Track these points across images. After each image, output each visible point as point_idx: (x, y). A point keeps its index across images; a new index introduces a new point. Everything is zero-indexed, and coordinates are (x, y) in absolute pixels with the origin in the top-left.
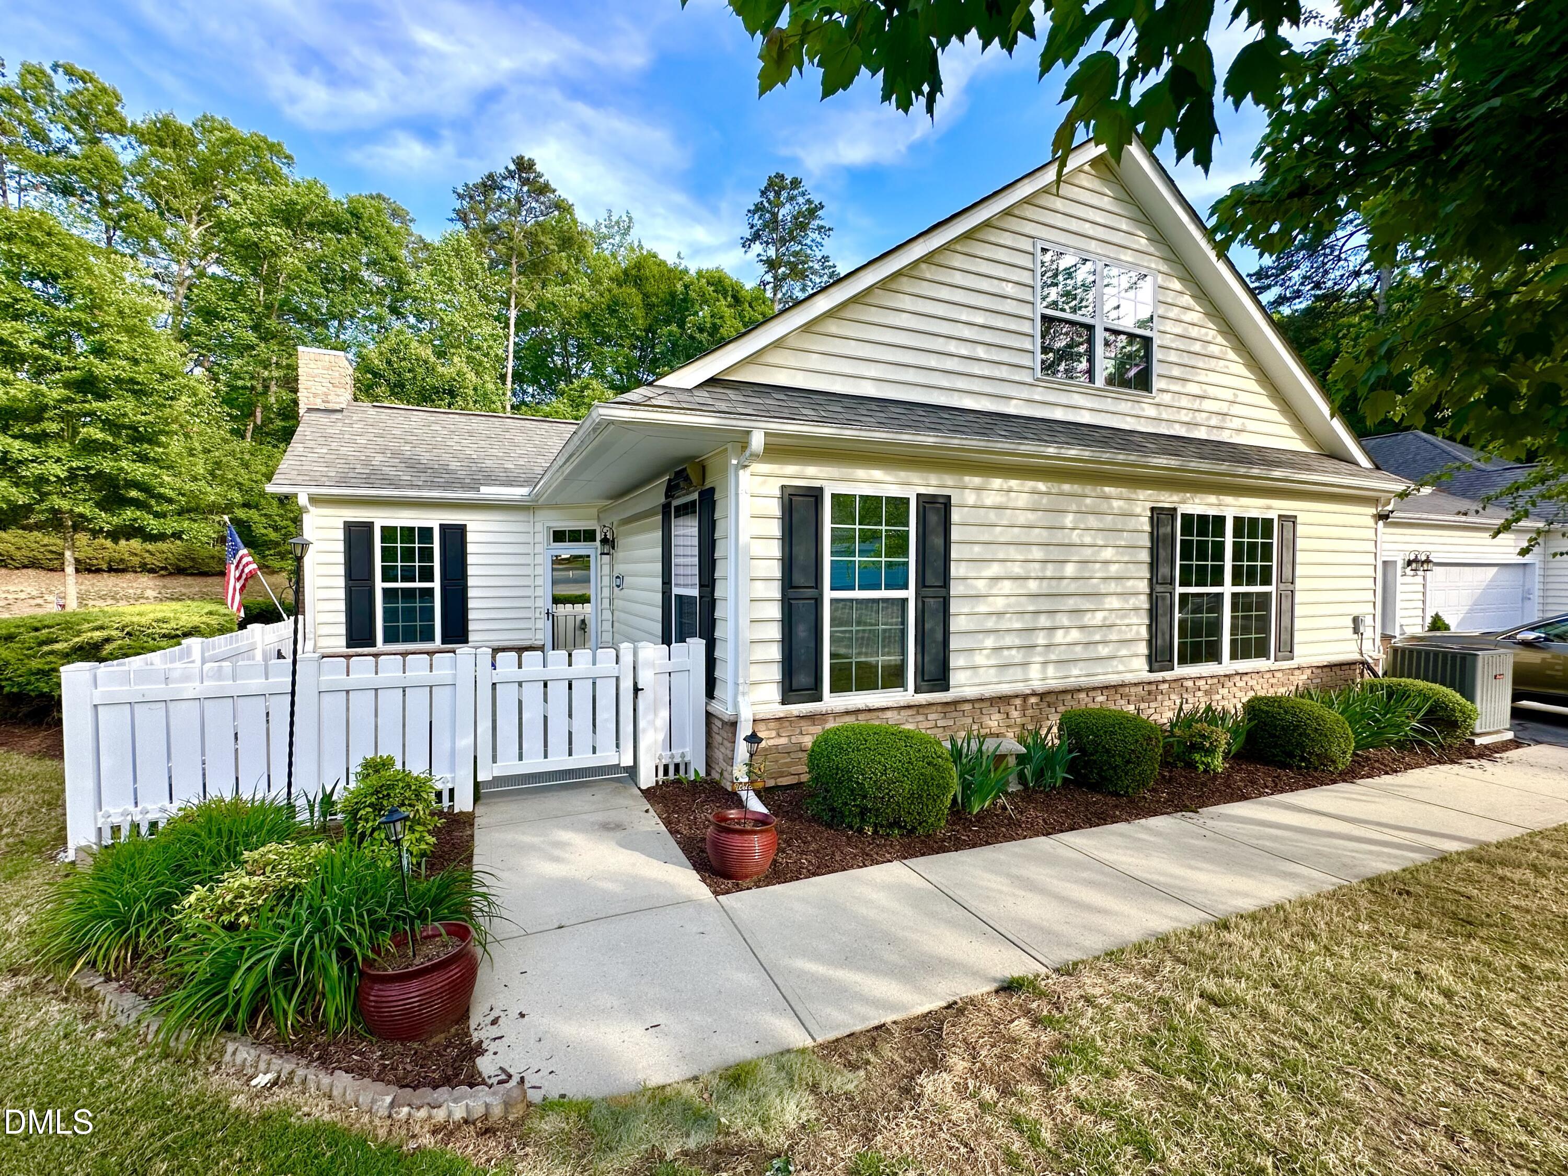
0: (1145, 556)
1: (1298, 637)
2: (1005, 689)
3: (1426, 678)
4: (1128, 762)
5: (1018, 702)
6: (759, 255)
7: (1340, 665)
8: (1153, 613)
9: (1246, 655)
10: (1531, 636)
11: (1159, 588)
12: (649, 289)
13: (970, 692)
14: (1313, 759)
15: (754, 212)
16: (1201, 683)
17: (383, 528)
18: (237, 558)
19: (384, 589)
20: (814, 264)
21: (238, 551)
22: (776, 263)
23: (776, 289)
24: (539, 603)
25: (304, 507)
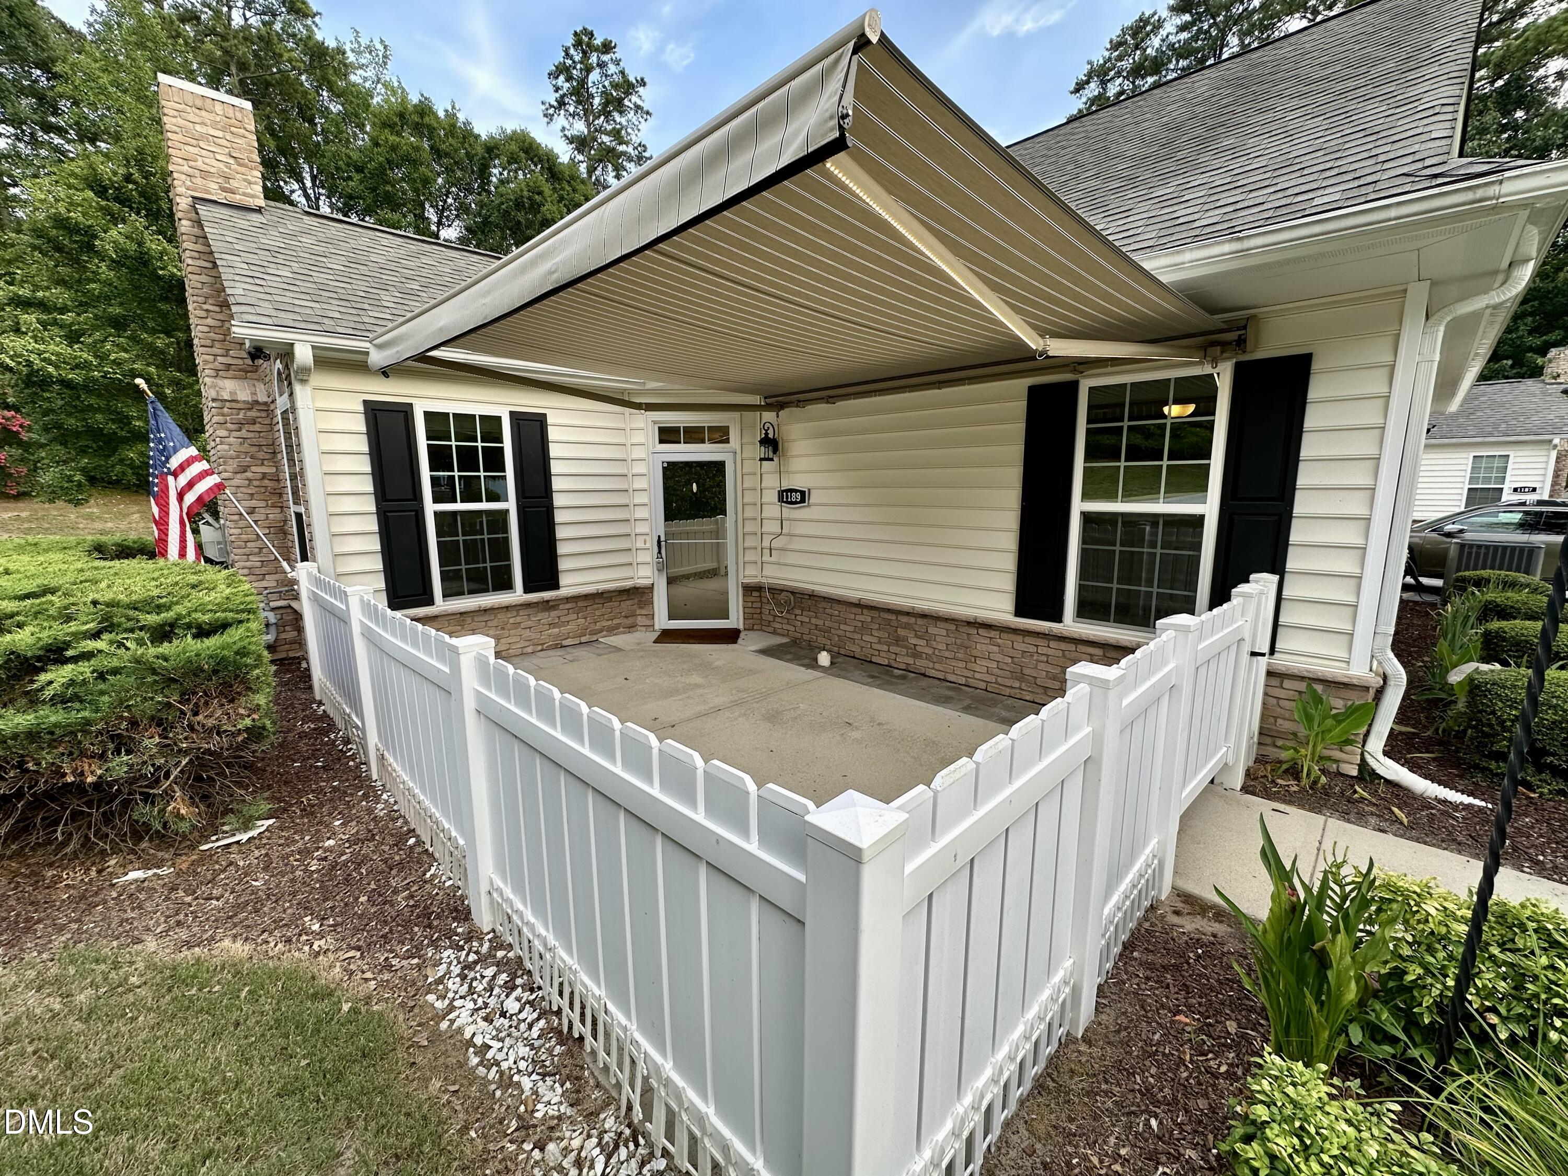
15: (557, 73)
17: (427, 414)
18: (174, 463)
19: (436, 514)
20: (630, 149)
21: (176, 451)
22: (588, 139)
23: (591, 170)
24: (642, 528)
25: (305, 370)
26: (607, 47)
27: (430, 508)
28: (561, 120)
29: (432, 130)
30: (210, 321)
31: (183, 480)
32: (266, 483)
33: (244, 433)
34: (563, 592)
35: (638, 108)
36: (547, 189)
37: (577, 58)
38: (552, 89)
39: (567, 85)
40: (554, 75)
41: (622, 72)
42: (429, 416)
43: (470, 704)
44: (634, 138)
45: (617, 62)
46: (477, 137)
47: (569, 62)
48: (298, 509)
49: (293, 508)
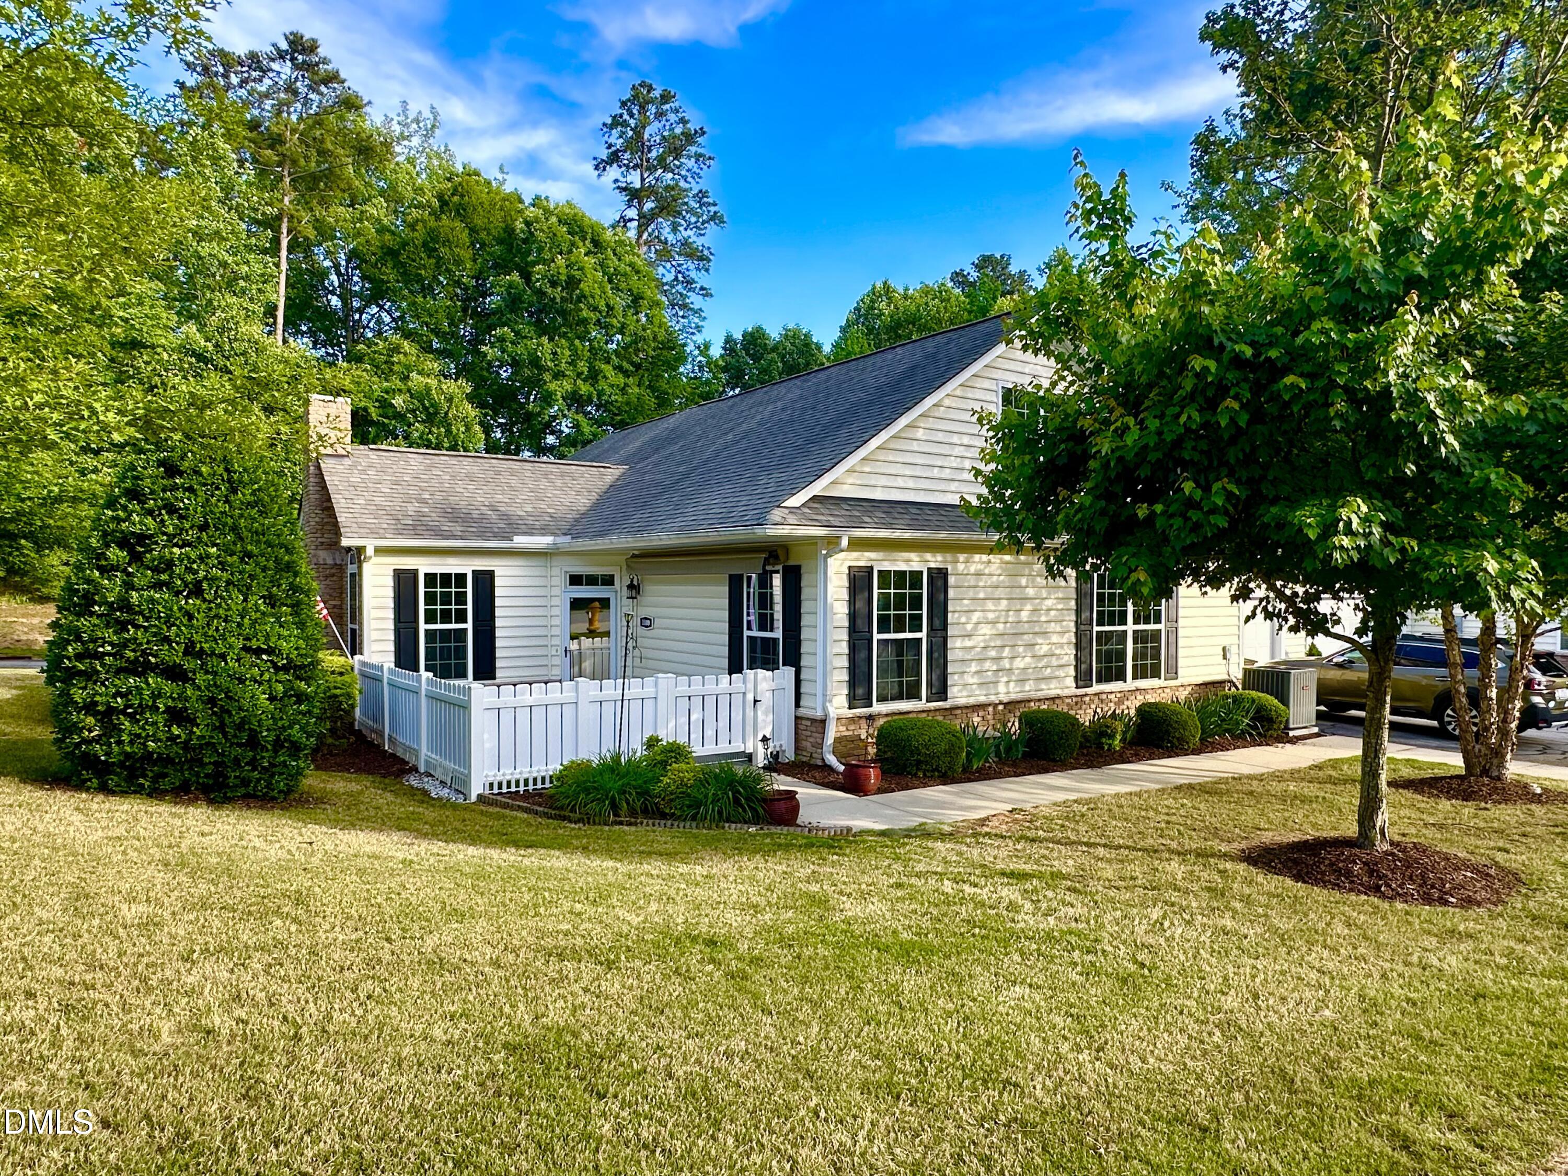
0: (1073, 604)
1: (1181, 662)
2: (982, 699)
3: (1258, 690)
4: (1061, 738)
5: (991, 709)
6: (616, 181)
7: (1213, 683)
8: (1078, 646)
9: (1144, 676)
10: (1341, 659)
11: (1083, 627)
12: (479, 222)
13: (962, 701)
14: (1175, 740)
15: (612, 126)
16: (1112, 697)
19: (426, 631)
22: (642, 194)
23: (642, 229)
24: (556, 642)
25: (369, 558)
26: (667, 98)
27: (423, 627)
32: (335, 610)
33: (327, 582)
34: (499, 681)
35: (698, 156)
38: (603, 146)
39: (621, 139)
41: (683, 121)
42: (427, 575)
43: (423, 693)
45: (677, 111)
48: (353, 626)
49: (350, 626)
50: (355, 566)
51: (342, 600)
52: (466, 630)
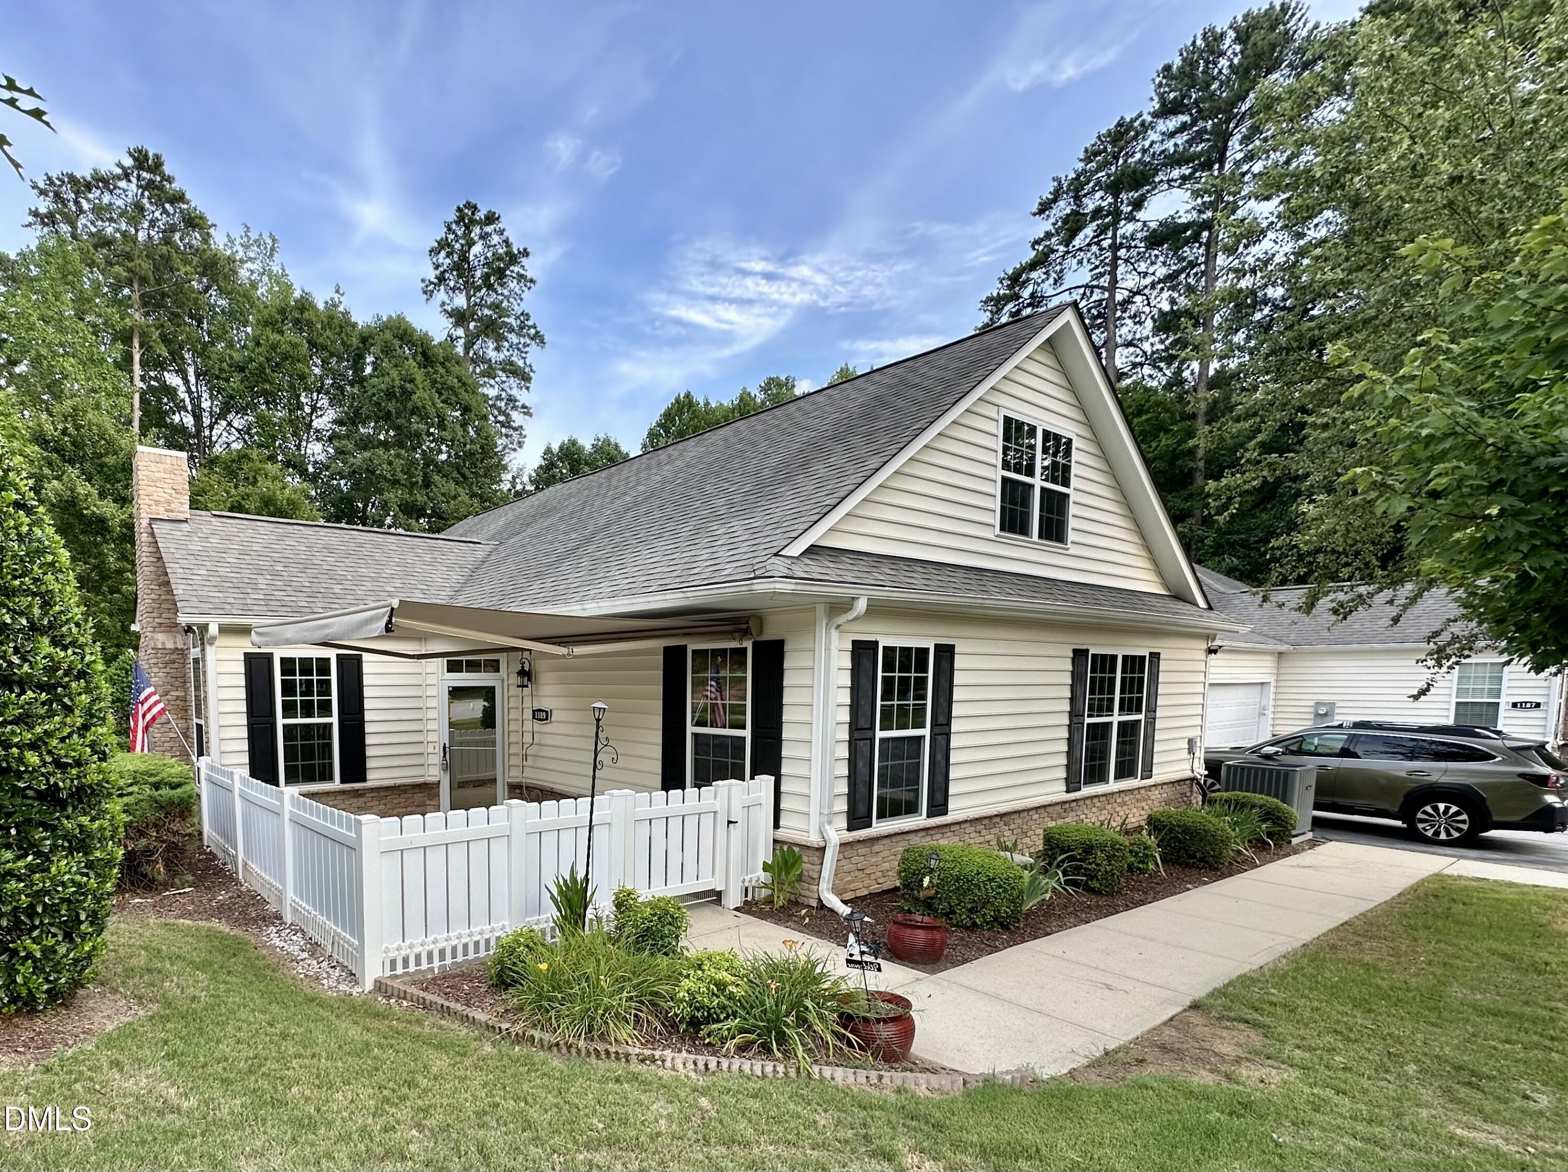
0: (1068, 690)
1: (1156, 758)
5: (987, 821)
6: (444, 304)
7: (1180, 781)
8: (1070, 741)
9: (1125, 775)
10: (1272, 750)
11: (1075, 720)
13: (960, 815)
15: (439, 249)
16: (1096, 800)
17: (282, 660)
18: (142, 697)
19: (285, 726)
20: (511, 320)
21: (144, 689)
22: (467, 314)
23: (468, 347)
24: (433, 737)
25: (214, 638)
26: (491, 219)
27: (281, 721)
28: (441, 295)
29: (310, 324)
30: (153, 596)
31: (146, 706)
32: (178, 702)
33: (168, 670)
34: (368, 784)
35: (521, 277)
36: (419, 376)
37: (460, 233)
38: (431, 267)
39: (448, 261)
40: (434, 252)
41: (506, 242)
42: (283, 660)
43: (287, 816)
44: (516, 308)
45: (501, 232)
46: (354, 325)
47: (451, 237)
48: (199, 721)
49: (195, 720)
50: (198, 649)
51: (186, 690)
52: (331, 724)
